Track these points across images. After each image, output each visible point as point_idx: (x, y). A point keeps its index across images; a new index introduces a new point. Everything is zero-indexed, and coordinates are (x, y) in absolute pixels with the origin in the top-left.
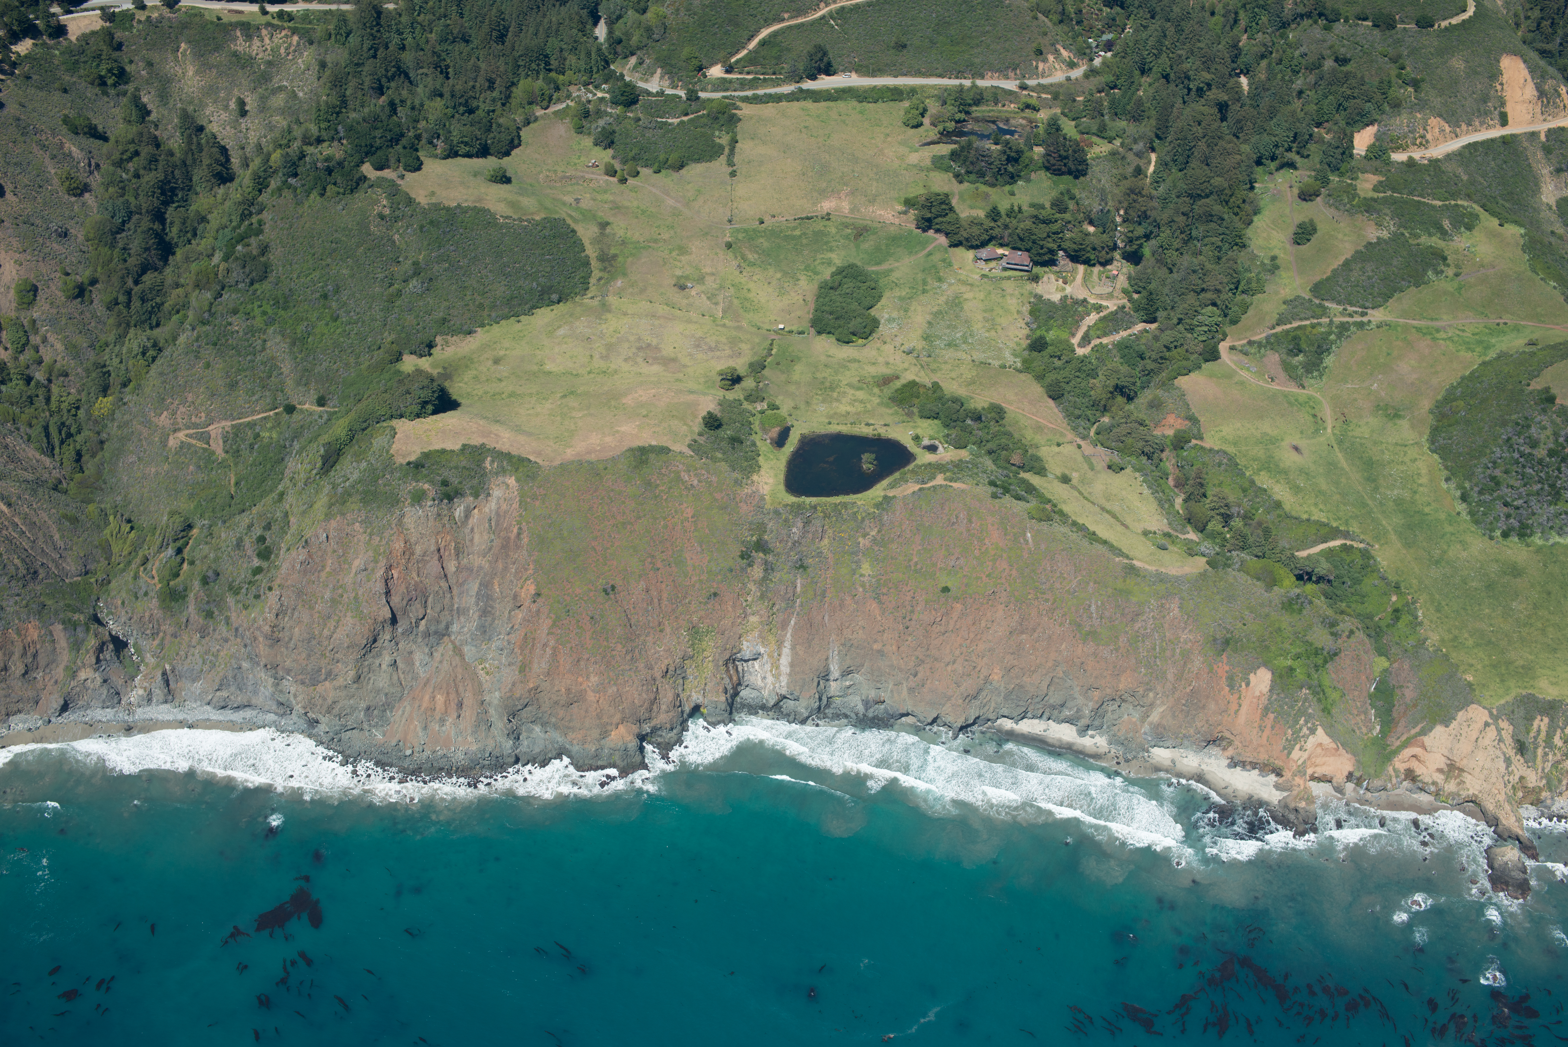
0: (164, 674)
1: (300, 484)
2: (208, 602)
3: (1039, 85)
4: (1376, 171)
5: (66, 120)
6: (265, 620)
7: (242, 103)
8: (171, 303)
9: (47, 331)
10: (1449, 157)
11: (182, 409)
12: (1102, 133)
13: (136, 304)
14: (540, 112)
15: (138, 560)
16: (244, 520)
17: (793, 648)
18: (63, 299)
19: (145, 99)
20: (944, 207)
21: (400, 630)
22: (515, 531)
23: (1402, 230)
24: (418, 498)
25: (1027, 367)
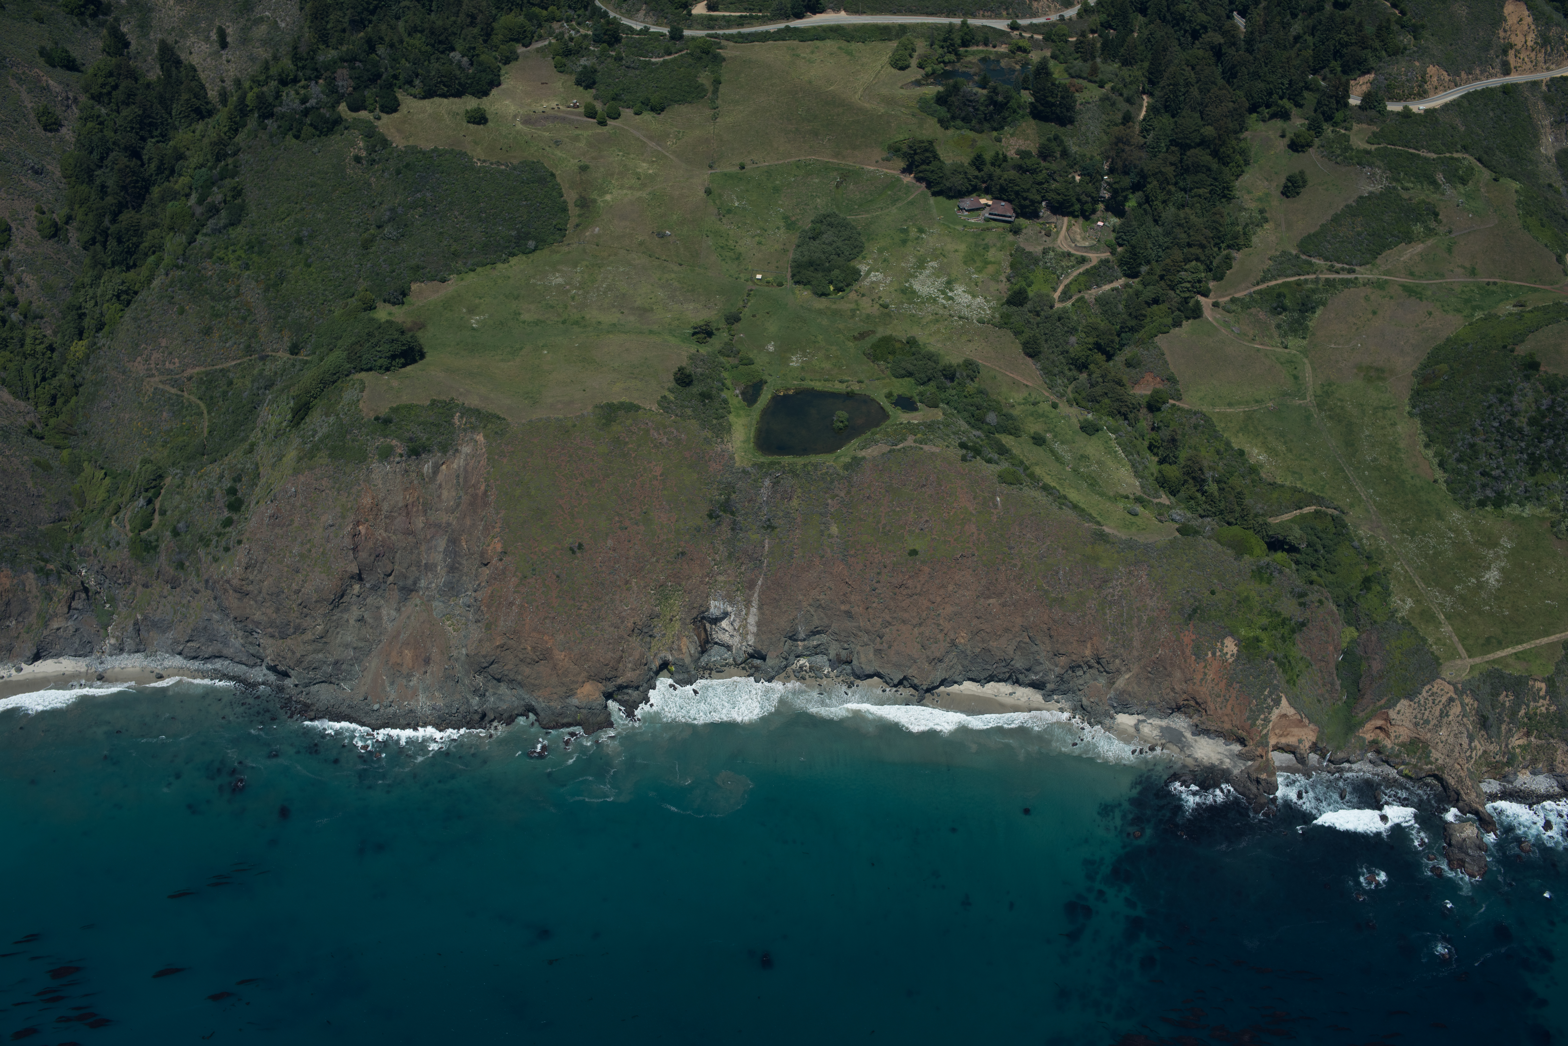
0: (136, 623)
1: (271, 436)
2: (180, 553)
3: (1031, 25)
4: (1371, 121)
5: (42, 52)
6: (234, 573)
7: (222, 35)
8: (146, 244)
9: (23, 271)
10: (1446, 107)
11: (155, 355)
12: (1093, 76)
13: (112, 243)
14: (520, 50)
15: (111, 508)
16: (215, 469)
17: (760, 608)
18: (39, 238)
19: (124, 29)
20: (927, 154)
21: (368, 585)
22: (483, 488)
23: (1394, 184)
24: (386, 454)
25: (1005, 323)
